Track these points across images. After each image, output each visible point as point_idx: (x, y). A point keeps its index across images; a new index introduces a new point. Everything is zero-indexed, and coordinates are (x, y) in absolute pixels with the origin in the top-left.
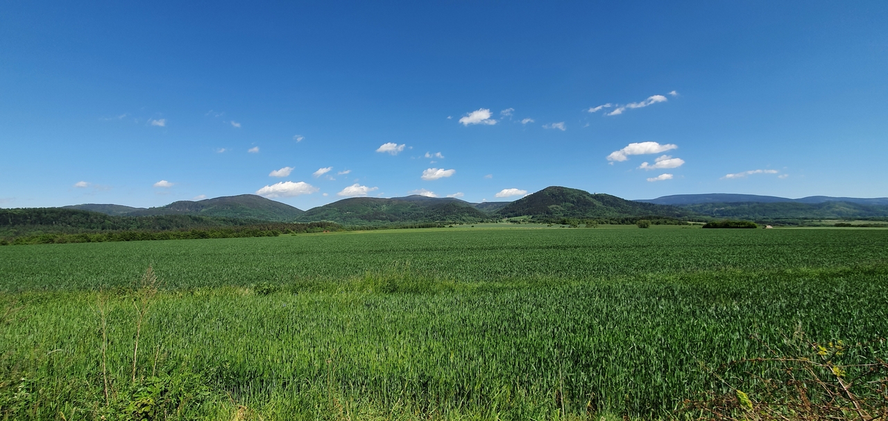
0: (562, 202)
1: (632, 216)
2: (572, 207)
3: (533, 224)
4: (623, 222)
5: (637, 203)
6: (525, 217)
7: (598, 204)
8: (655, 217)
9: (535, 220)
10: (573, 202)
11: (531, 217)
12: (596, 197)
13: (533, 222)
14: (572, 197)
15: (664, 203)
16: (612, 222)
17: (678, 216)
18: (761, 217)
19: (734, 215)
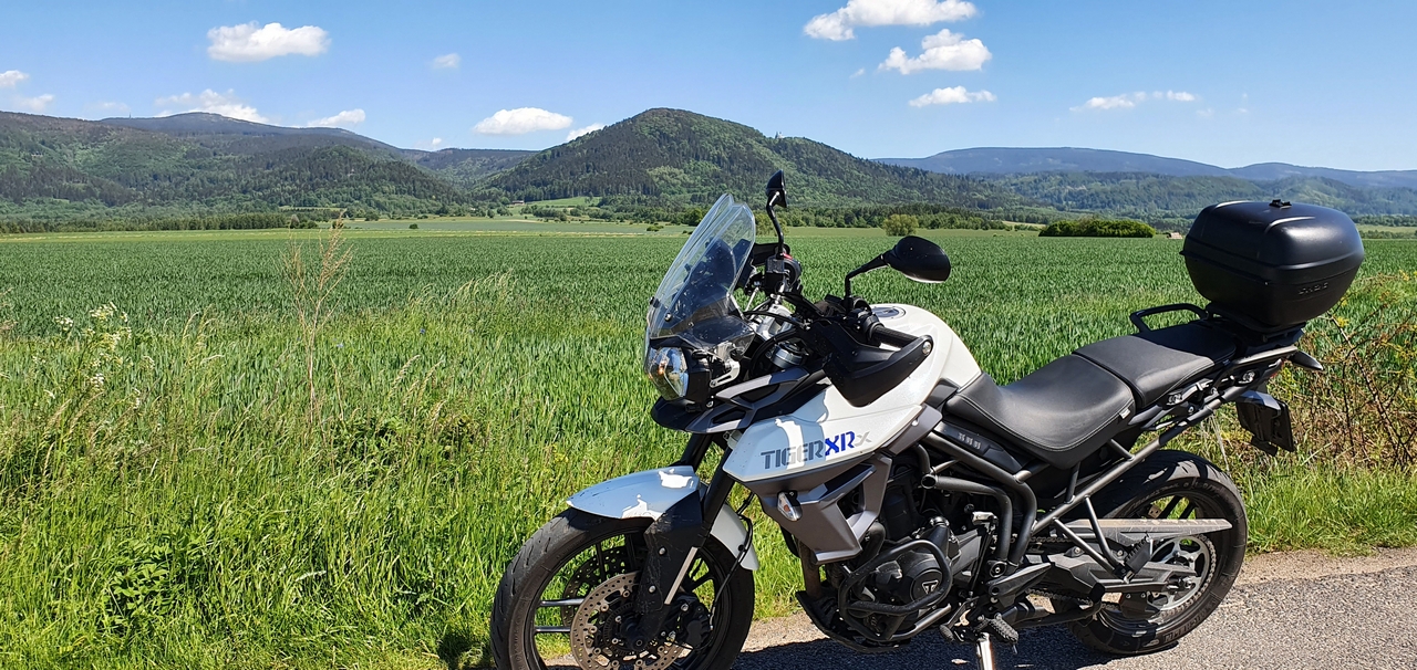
0: (686, 157)
1: (870, 206)
3: (604, 222)
4: (848, 221)
5: (885, 166)
6: (580, 200)
7: (785, 164)
8: (927, 208)
9: (610, 210)
10: (718, 161)
11: (597, 200)
12: (781, 146)
13: (604, 217)
15: (951, 170)
16: (821, 219)
17: (982, 205)
18: (1160, 212)
19: (1106, 204)
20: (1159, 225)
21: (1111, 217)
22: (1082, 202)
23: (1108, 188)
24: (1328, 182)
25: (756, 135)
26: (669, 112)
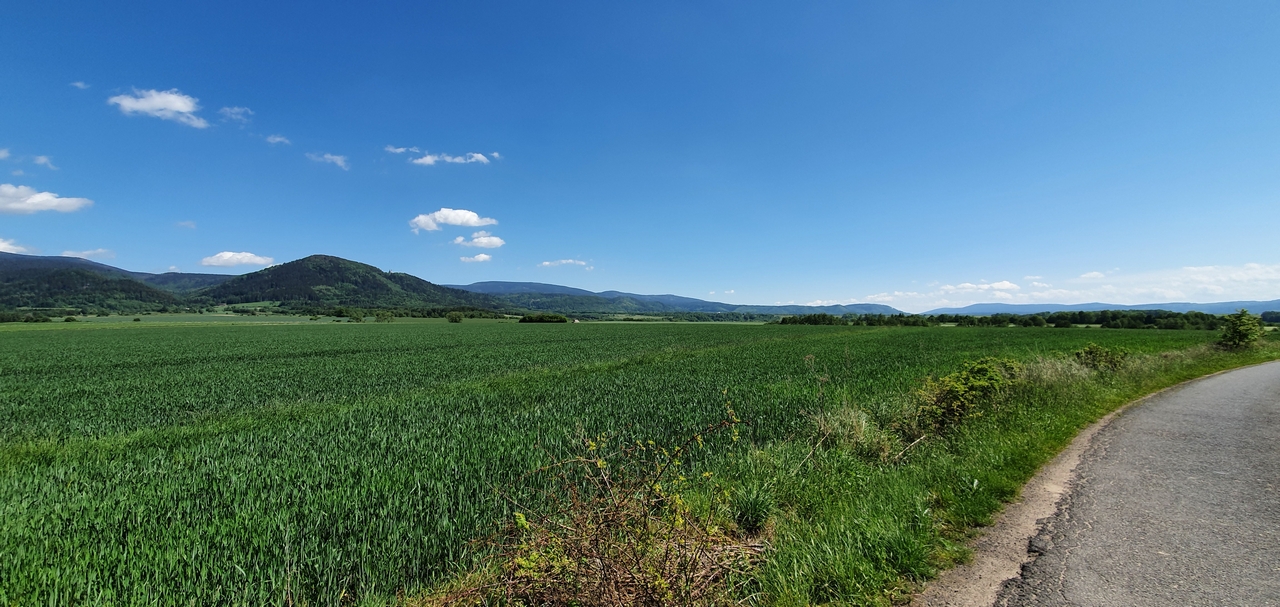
0: (337, 280)
1: (441, 307)
2: (354, 291)
3: (282, 316)
4: (429, 314)
5: (448, 288)
6: (267, 303)
7: (395, 288)
8: (469, 308)
9: (286, 309)
10: (356, 283)
11: (278, 303)
12: (392, 277)
13: (282, 312)
14: (354, 274)
15: (480, 291)
16: (414, 313)
17: (495, 307)
18: (571, 311)
19: (548, 307)
20: (570, 316)
21: (551, 313)
22: (538, 306)
23: (549, 300)
24: (632, 299)
25: (379, 271)
26: (326, 257)
